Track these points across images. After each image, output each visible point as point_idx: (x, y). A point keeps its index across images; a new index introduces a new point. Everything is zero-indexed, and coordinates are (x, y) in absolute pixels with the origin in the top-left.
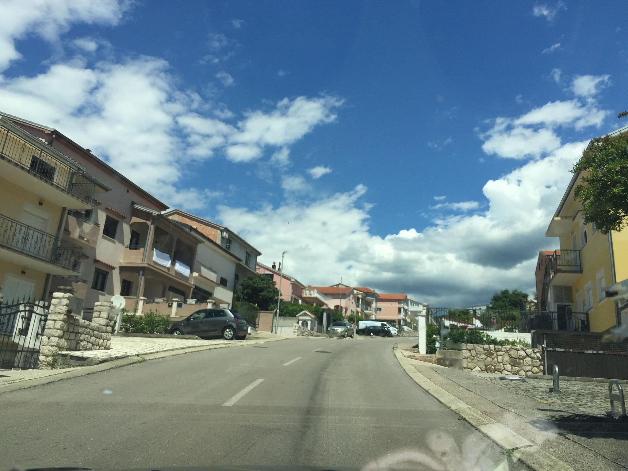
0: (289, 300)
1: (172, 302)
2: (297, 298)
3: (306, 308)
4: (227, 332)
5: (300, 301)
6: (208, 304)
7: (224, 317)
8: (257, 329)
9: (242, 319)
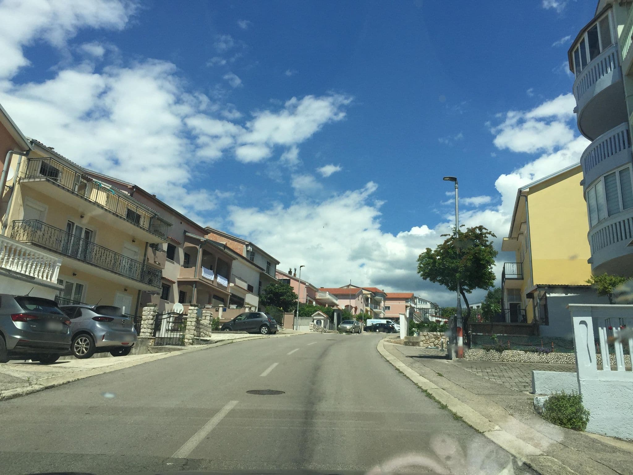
0: (305, 302)
1: (218, 308)
2: (311, 300)
3: (320, 310)
4: (263, 329)
5: (314, 303)
6: (246, 308)
7: (260, 318)
8: (283, 327)
9: (273, 319)
